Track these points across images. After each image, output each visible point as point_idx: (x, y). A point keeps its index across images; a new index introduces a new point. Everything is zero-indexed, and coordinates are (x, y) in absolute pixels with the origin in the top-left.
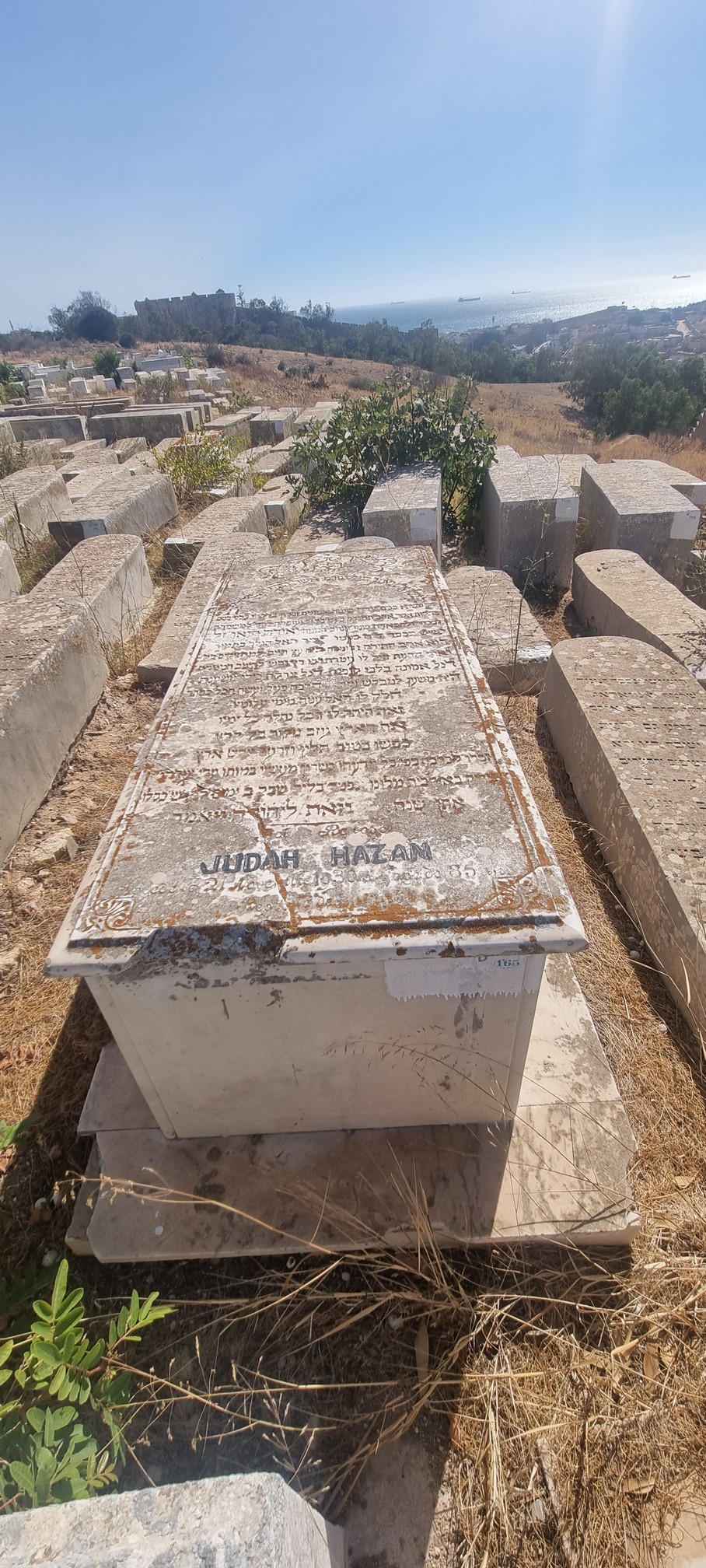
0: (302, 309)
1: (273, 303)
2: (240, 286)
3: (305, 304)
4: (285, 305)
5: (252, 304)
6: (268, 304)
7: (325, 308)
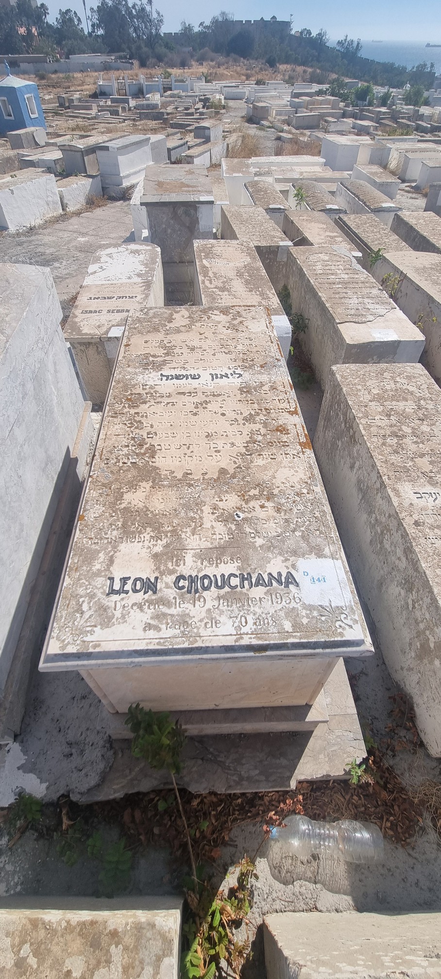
0: (339, 43)
1: (319, 34)
2: (291, 15)
3: (343, 38)
4: (327, 37)
5: (301, 33)
6: (314, 34)
7: (355, 45)
